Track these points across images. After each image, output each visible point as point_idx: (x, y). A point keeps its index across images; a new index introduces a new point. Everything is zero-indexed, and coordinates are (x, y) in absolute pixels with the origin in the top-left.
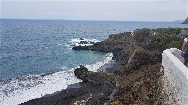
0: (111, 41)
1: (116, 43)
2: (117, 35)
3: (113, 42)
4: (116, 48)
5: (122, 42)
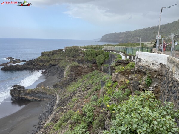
0: (44, 58)
1: (49, 60)
2: (49, 52)
3: (47, 59)
4: (50, 64)
5: (55, 58)
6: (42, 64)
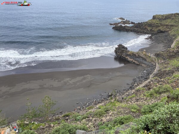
0: (154, 22)
1: (160, 25)
2: (163, 16)
3: (157, 24)
4: (159, 30)
5: (167, 24)
6: (150, 28)
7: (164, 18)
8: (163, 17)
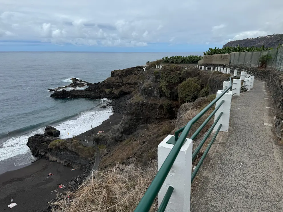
0: (113, 81)
1: (121, 84)
4: (122, 91)
5: (129, 81)
6: (109, 90)
7: (124, 74)
8: (123, 72)
